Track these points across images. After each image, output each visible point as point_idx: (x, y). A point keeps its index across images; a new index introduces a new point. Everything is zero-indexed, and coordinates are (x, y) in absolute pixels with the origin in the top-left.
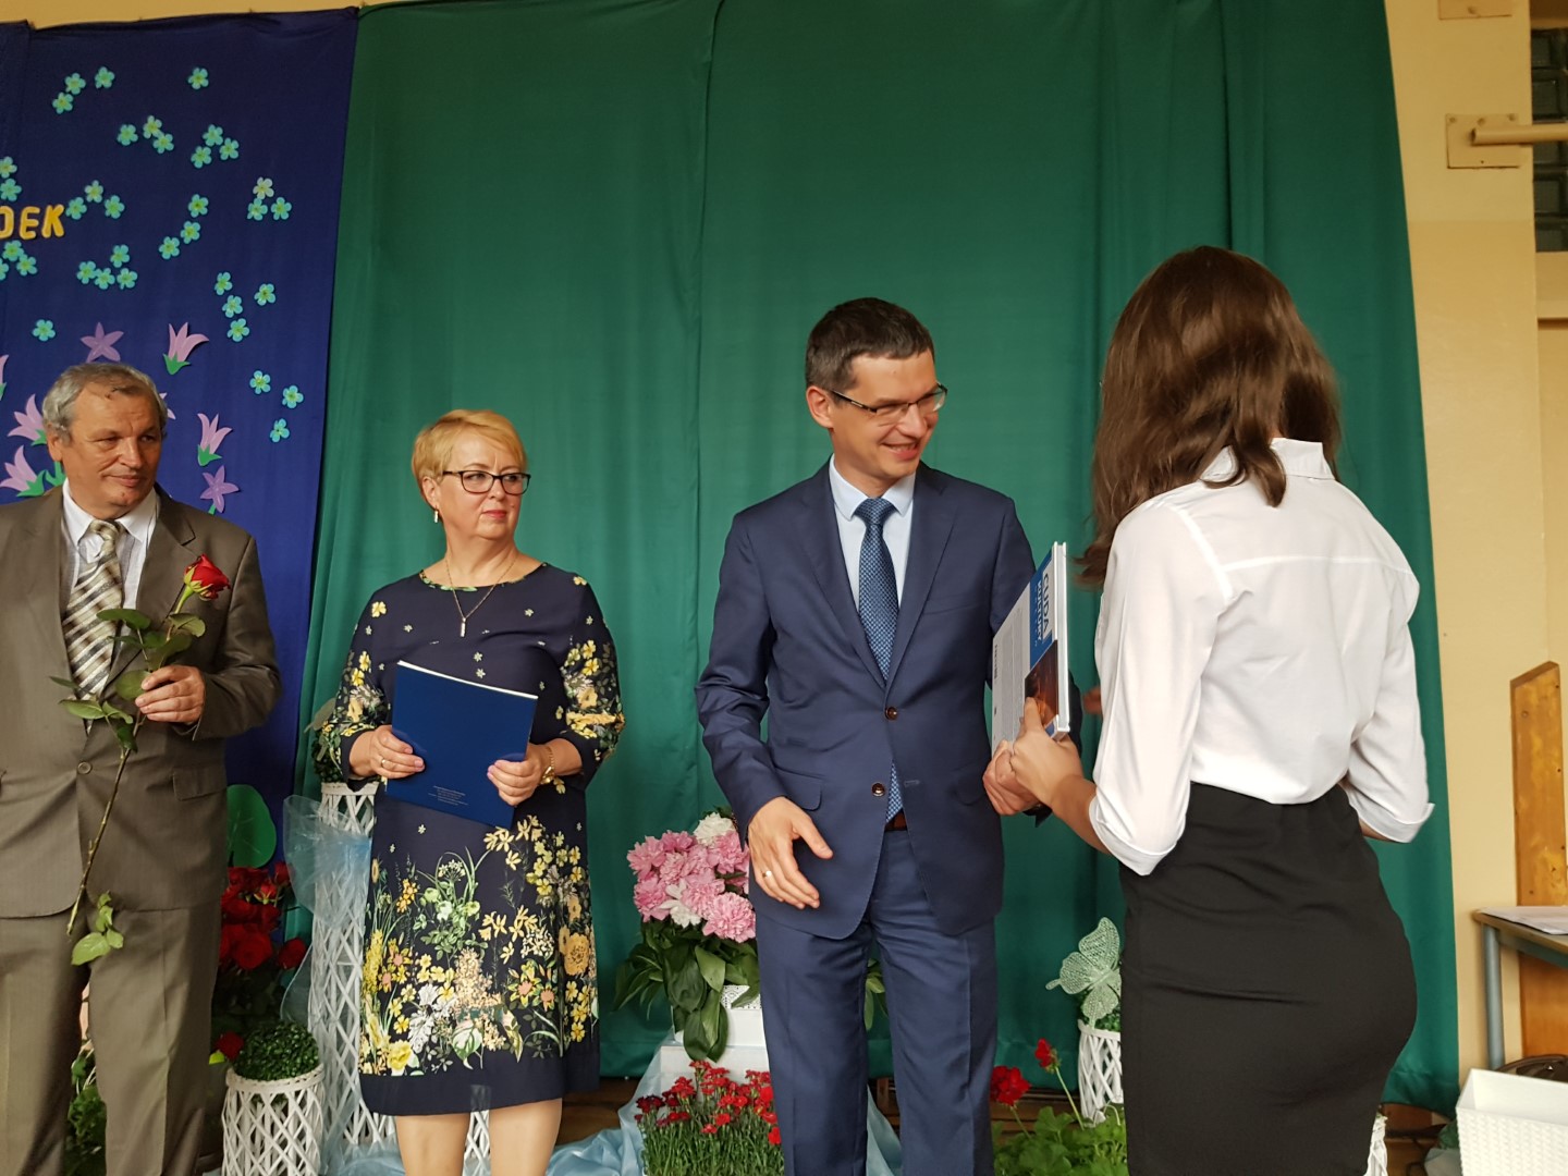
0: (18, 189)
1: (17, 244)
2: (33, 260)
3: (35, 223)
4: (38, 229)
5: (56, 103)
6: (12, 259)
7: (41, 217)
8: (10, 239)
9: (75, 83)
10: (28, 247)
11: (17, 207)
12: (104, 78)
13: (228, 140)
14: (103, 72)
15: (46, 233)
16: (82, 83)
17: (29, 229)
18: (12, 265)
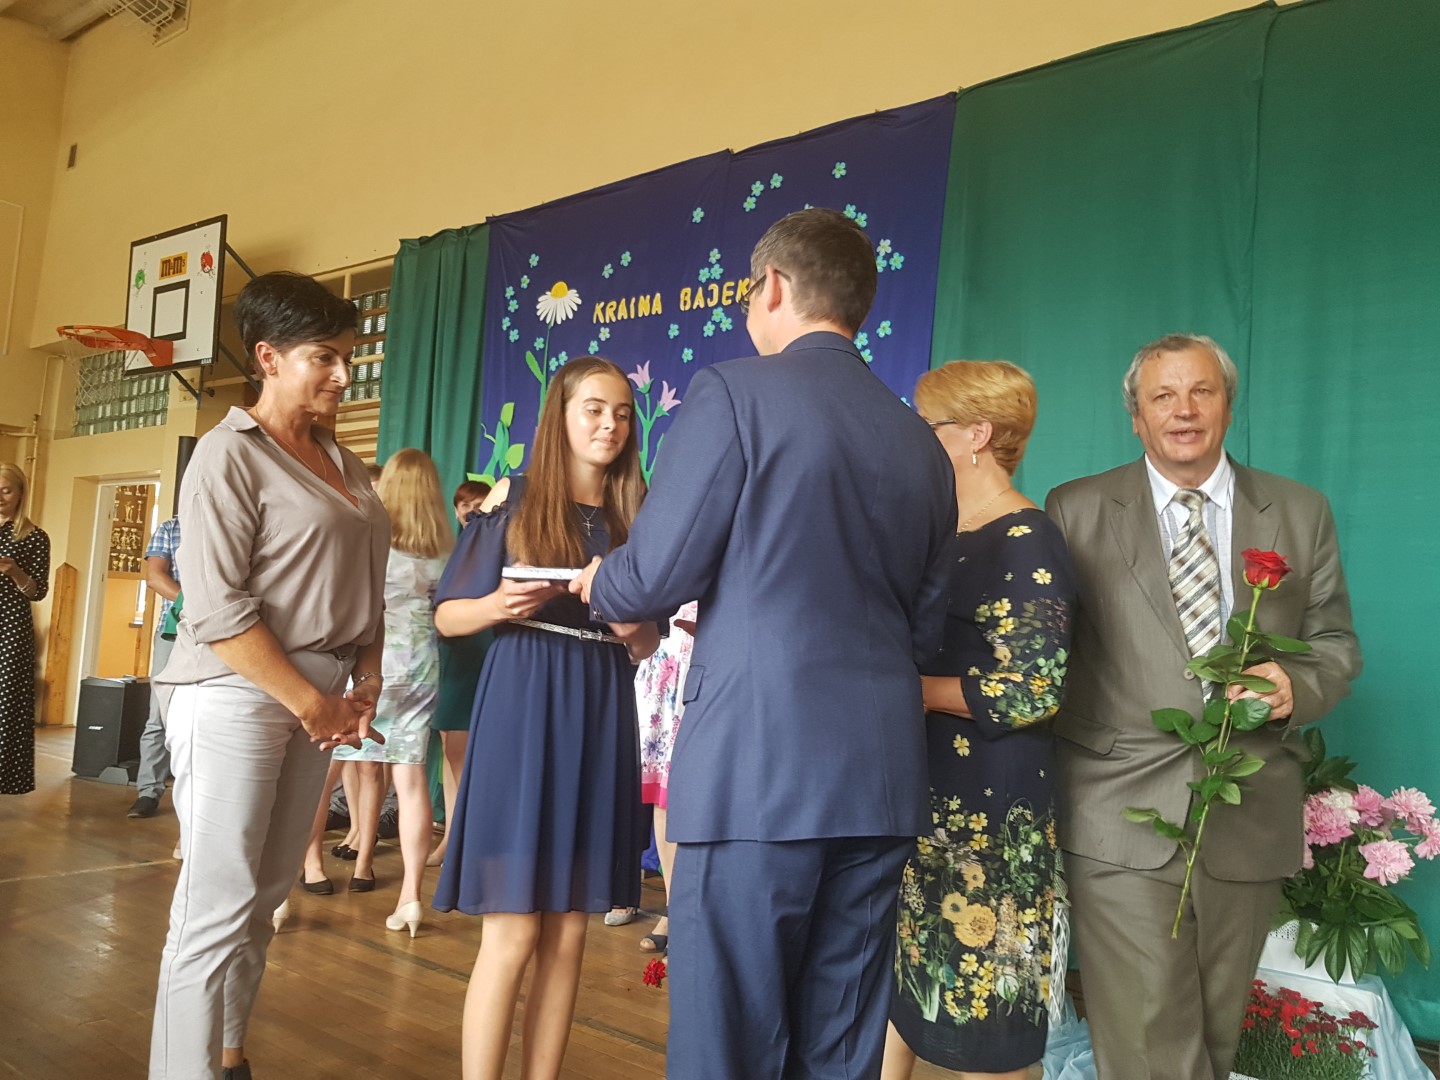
0: (721, 270)
1: (720, 309)
2: (730, 320)
3: (731, 293)
4: (733, 298)
5: (746, 205)
6: (717, 321)
7: (735, 289)
8: (716, 307)
9: (758, 188)
10: (728, 311)
11: (720, 283)
12: (777, 181)
13: (860, 214)
14: (776, 176)
15: (738, 299)
16: (762, 187)
17: (728, 298)
18: (717, 324)
